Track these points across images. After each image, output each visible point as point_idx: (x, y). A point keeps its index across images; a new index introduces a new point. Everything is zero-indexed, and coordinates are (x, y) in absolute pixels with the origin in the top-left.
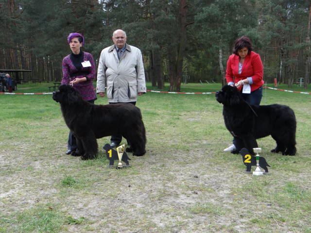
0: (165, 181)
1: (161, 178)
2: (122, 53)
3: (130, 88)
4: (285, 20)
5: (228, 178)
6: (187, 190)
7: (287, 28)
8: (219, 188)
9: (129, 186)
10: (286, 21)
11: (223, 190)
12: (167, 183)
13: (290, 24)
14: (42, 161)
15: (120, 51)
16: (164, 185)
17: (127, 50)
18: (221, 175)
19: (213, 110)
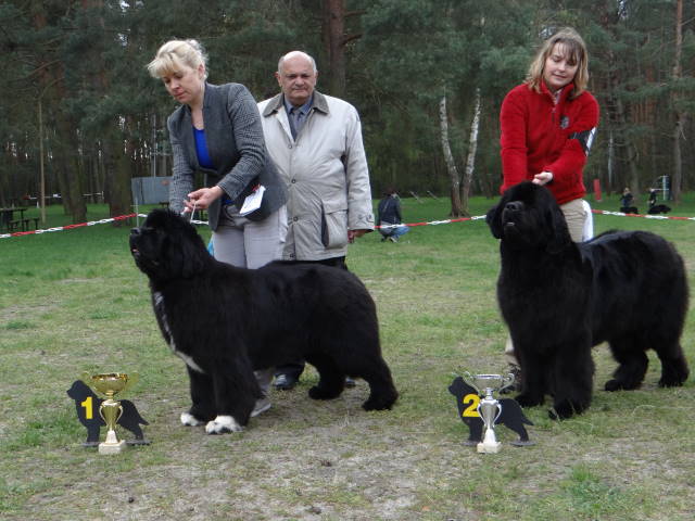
0: (236, 481)
1: (227, 473)
2: (304, 117)
3: (329, 220)
4: (615, 23)
5: (416, 463)
6: (294, 504)
7: (621, 45)
8: (385, 492)
9: (131, 501)
10: (619, 26)
11: (395, 499)
12: (240, 486)
13: (630, 33)
15: (296, 112)
16: (231, 494)
17: (316, 109)
18: (399, 454)
19: (415, 271)
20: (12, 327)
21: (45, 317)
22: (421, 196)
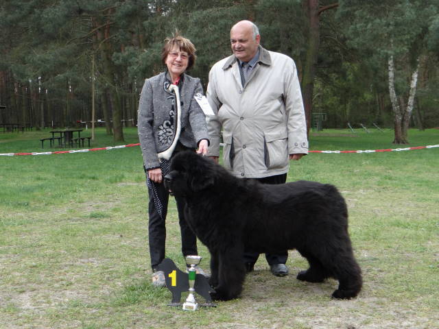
3: (270, 147)
14: (34, 293)
17: (260, 63)
19: (379, 185)
20: (93, 216)
21: (115, 210)
22: (368, 128)
